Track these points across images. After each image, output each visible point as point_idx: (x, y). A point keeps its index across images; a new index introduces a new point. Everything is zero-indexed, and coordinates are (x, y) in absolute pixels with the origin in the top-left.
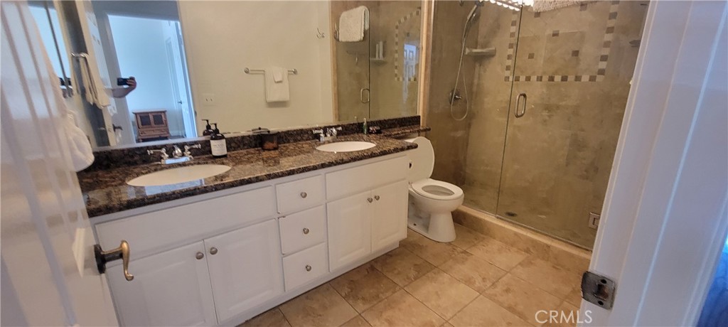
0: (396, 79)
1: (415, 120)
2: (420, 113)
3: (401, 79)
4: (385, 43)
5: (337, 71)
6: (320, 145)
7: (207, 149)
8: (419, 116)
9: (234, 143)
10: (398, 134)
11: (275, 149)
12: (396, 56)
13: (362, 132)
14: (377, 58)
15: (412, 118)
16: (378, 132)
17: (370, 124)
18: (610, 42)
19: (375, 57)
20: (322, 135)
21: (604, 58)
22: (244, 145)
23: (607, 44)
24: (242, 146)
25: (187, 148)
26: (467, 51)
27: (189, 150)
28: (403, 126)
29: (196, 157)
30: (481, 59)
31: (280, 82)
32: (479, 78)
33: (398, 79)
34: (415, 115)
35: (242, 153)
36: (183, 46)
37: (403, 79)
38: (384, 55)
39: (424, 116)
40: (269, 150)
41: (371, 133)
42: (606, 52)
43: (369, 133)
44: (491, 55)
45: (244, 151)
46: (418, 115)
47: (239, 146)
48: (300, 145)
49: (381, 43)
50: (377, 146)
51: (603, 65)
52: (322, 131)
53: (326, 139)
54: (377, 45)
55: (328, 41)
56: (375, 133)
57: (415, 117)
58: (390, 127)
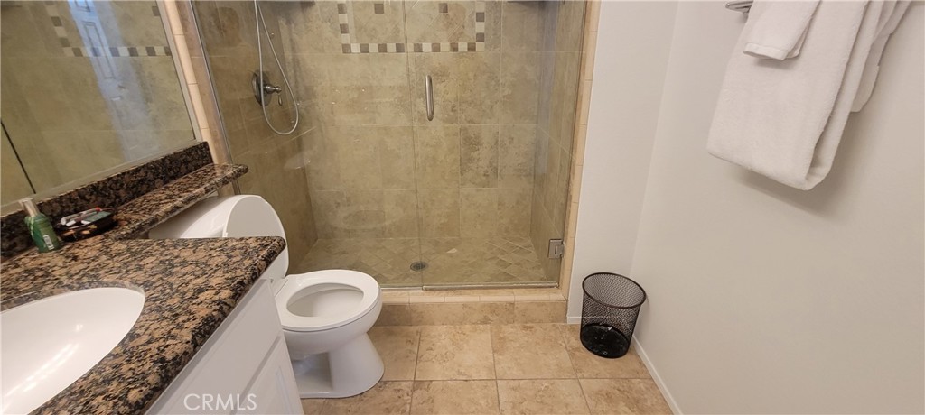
0: (69, 52)
1: (193, 160)
2: (204, 135)
3: (88, 52)
8: (205, 143)
10: (177, 208)
15: (188, 152)
16: (104, 227)
17: (53, 211)
21: (480, 17)
28: (174, 178)
33: (78, 52)
34: (194, 143)
39: (215, 141)
41: (78, 237)
42: (481, 7)
43: (66, 239)
46: (199, 140)
50: (154, 307)
51: (481, 27)
56: (93, 234)
57: (196, 148)
58: (139, 194)
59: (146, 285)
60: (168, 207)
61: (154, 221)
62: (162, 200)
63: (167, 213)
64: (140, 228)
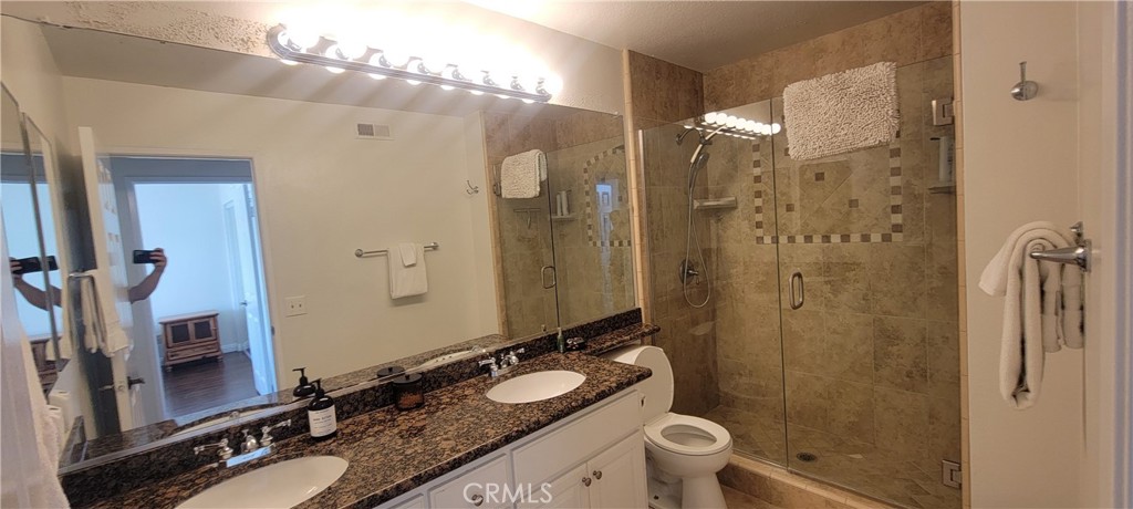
0: (591, 243)
1: (635, 315)
2: (640, 304)
3: (599, 244)
4: (569, 192)
5: (500, 242)
6: (492, 385)
7: (301, 422)
8: (640, 309)
9: (347, 407)
10: (613, 345)
11: (419, 406)
12: (588, 210)
13: (556, 348)
14: (559, 215)
15: (629, 313)
16: (582, 347)
17: (568, 334)
18: (899, 187)
19: (556, 213)
20: (494, 367)
21: (896, 209)
22: (366, 405)
23: (896, 190)
24: (361, 408)
25: (266, 430)
26: (696, 204)
27: (270, 433)
28: (618, 328)
29: (282, 442)
30: (718, 213)
31: (413, 265)
32: (718, 241)
33: (595, 244)
34: (634, 308)
35: (361, 422)
36: (254, 219)
37: (603, 244)
38: (569, 210)
39: (646, 308)
40: (409, 410)
41: (571, 350)
42: (897, 200)
43: (568, 349)
44: (732, 208)
45: (365, 417)
46: (637, 306)
47: (356, 409)
48: (458, 392)
49: (564, 194)
50: (587, 382)
51: (897, 219)
52: (493, 360)
53: (502, 372)
54: (558, 197)
55: (484, 196)
56: (577, 349)
57: (633, 311)
58: (598, 334)
59: (588, 374)
60: (609, 344)
61: (601, 350)
62: (608, 341)
63: (608, 347)
64: (594, 352)
